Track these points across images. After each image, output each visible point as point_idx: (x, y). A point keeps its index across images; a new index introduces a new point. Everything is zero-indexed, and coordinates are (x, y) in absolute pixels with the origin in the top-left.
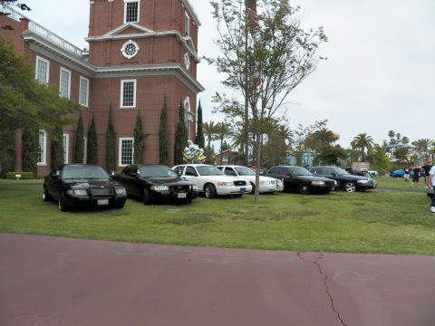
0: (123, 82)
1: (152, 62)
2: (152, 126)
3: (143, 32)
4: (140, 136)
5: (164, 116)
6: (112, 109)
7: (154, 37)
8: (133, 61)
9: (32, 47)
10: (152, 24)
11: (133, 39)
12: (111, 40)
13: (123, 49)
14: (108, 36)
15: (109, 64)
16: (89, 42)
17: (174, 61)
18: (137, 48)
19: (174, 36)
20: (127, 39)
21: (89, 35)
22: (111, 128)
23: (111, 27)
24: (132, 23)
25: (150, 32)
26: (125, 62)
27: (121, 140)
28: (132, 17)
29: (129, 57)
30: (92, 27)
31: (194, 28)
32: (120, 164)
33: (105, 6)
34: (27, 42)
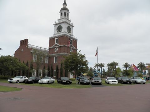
0: (55, 57)
1: (60, 52)
2: (59, 68)
3: (58, 45)
4: (57, 70)
5: (61, 65)
6: (52, 64)
7: (60, 46)
8: (57, 52)
10: (60, 43)
11: (57, 47)
12: (53, 48)
13: (55, 50)
14: (52, 47)
15: (52, 53)
16: (49, 49)
17: (64, 52)
18: (57, 49)
19: (64, 46)
21: (49, 47)
22: (52, 68)
23: (53, 45)
24: (57, 44)
25: (60, 45)
26: (55, 53)
27: (54, 70)
28: (57, 42)
30: (49, 45)
31: (75, 41)
32: (54, 76)
33: (52, 40)
34: (31, 52)
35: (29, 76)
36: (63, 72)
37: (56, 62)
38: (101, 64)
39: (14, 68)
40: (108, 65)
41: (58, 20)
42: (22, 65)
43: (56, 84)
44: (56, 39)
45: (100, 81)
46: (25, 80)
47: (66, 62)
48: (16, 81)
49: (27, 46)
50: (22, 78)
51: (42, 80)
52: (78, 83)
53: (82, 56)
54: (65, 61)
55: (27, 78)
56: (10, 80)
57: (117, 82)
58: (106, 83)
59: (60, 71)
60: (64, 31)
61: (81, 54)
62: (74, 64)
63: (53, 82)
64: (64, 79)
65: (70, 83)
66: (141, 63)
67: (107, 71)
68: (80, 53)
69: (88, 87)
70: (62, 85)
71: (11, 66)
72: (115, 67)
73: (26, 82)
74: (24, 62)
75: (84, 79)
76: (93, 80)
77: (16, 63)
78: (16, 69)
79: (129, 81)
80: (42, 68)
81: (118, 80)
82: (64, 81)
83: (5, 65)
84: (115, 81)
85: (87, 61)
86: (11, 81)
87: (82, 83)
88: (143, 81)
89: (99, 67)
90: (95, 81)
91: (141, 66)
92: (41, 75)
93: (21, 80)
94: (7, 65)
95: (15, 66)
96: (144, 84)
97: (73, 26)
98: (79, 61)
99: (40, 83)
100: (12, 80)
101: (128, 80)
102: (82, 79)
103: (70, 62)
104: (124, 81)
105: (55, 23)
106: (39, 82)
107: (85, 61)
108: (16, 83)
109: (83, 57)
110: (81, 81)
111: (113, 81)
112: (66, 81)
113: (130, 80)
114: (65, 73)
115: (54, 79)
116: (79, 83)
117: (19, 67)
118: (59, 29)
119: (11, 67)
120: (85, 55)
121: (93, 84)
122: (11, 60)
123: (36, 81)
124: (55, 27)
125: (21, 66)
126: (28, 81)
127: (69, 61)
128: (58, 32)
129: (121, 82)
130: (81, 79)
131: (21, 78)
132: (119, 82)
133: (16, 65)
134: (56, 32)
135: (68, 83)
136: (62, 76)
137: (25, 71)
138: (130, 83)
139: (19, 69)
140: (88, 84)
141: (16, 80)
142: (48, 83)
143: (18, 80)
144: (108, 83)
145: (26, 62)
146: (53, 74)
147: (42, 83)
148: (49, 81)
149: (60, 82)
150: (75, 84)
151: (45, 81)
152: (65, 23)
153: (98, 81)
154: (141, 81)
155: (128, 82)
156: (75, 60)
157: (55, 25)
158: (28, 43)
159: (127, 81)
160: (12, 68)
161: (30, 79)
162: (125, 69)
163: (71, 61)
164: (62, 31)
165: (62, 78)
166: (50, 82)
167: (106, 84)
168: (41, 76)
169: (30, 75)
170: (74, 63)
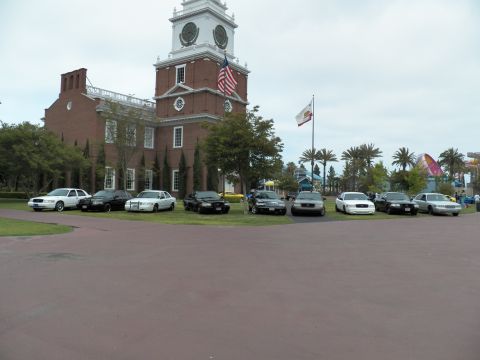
0: (175, 129)
1: (192, 112)
2: (190, 162)
3: (185, 90)
4: (183, 169)
5: (197, 153)
6: (168, 149)
7: (193, 93)
8: (181, 113)
9: (102, 115)
10: (192, 83)
11: (182, 96)
12: (168, 98)
13: (175, 104)
14: (165, 95)
15: (167, 116)
16: (157, 100)
17: (206, 111)
18: (184, 103)
19: (206, 91)
20: (177, 97)
21: (157, 94)
22: (166, 163)
23: (169, 87)
24: (181, 84)
25: (191, 90)
26: (177, 113)
27: (174, 171)
28: (181, 78)
29: (178, 110)
30: (157, 89)
31: (241, 76)
32: (173, 190)
33: (165, 73)
34: (99, 112)
35: (94, 187)
36: (201, 176)
37: (178, 143)
38: (324, 151)
39: (46, 165)
40: (346, 156)
41: (183, 4)
42: (71, 156)
43: (178, 212)
44: (177, 67)
45: (319, 204)
46: (82, 202)
47: (213, 144)
48: (53, 205)
49: (85, 92)
50: (72, 194)
51: (136, 200)
52: (251, 209)
53: (263, 123)
54: (208, 140)
55: (88, 196)
56: (35, 201)
57: (372, 208)
58: (338, 210)
59: (191, 173)
60: (205, 41)
61: (260, 118)
62: (237, 150)
63: (171, 208)
64: (205, 197)
65: (226, 210)
66: (451, 151)
67: (342, 173)
68: (256, 114)
69: (280, 223)
70: (200, 216)
71: (36, 156)
72: (369, 162)
73: (85, 207)
74: (76, 144)
75: (268, 197)
76: (296, 201)
77: (50, 147)
78: (52, 166)
79: (411, 206)
80: (136, 164)
81: (376, 204)
82: (204, 205)
83: (18, 153)
84: (366, 206)
85: (278, 140)
86: (40, 204)
87: (263, 211)
88: (454, 207)
89: (316, 162)
90: (303, 205)
91: (452, 159)
92: (133, 184)
93: (71, 200)
94: (25, 154)
95: (48, 158)
96: (455, 214)
97: (234, 26)
98: (253, 141)
99: (130, 211)
100: (41, 201)
101: (407, 201)
102: (261, 197)
103: (225, 143)
104: (395, 204)
105: (175, 13)
106: (127, 206)
107: (273, 141)
108: (55, 210)
109: (265, 126)
110: (260, 203)
111: (358, 206)
112: (213, 204)
113: (413, 203)
114: (209, 180)
115: (172, 199)
116: (254, 210)
117: (61, 161)
118: (189, 34)
119: (36, 161)
120: (272, 121)
121: (296, 213)
122: (35, 138)
123: (116, 205)
124: (174, 27)
125: (68, 158)
126: (91, 203)
127: (222, 139)
128: (183, 44)
129: (383, 208)
130: (258, 197)
131: (70, 196)
132: (377, 210)
133: (52, 155)
134: (179, 46)
135: (219, 209)
136: (198, 187)
137: (82, 173)
138: (414, 212)
139: (61, 167)
140: (280, 212)
141: (53, 201)
142: (156, 209)
143: (61, 202)
144: (343, 211)
145: (82, 145)
146: (170, 183)
147: (136, 209)
148: (157, 205)
149: (193, 208)
150: (241, 212)
151: (146, 203)
152: (207, 15)
153: (313, 205)
154: (447, 207)
155: (408, 209)
156: (239, 137)
157: (173, 21)
158: (87, 83)
159: (404, 205)
160: (39, 164)
161: (99, 197)
162: (398, 168)
163: (228, 139)
164: (199, 41)
165: (200, 195)
166: (160, 207)
167: (339, 215)
168: (133, 189)
169: (96, 184)
170: (236, 146)
